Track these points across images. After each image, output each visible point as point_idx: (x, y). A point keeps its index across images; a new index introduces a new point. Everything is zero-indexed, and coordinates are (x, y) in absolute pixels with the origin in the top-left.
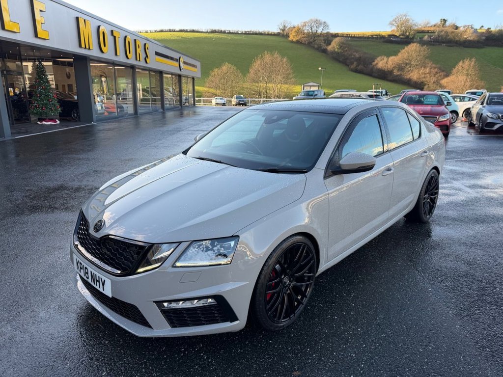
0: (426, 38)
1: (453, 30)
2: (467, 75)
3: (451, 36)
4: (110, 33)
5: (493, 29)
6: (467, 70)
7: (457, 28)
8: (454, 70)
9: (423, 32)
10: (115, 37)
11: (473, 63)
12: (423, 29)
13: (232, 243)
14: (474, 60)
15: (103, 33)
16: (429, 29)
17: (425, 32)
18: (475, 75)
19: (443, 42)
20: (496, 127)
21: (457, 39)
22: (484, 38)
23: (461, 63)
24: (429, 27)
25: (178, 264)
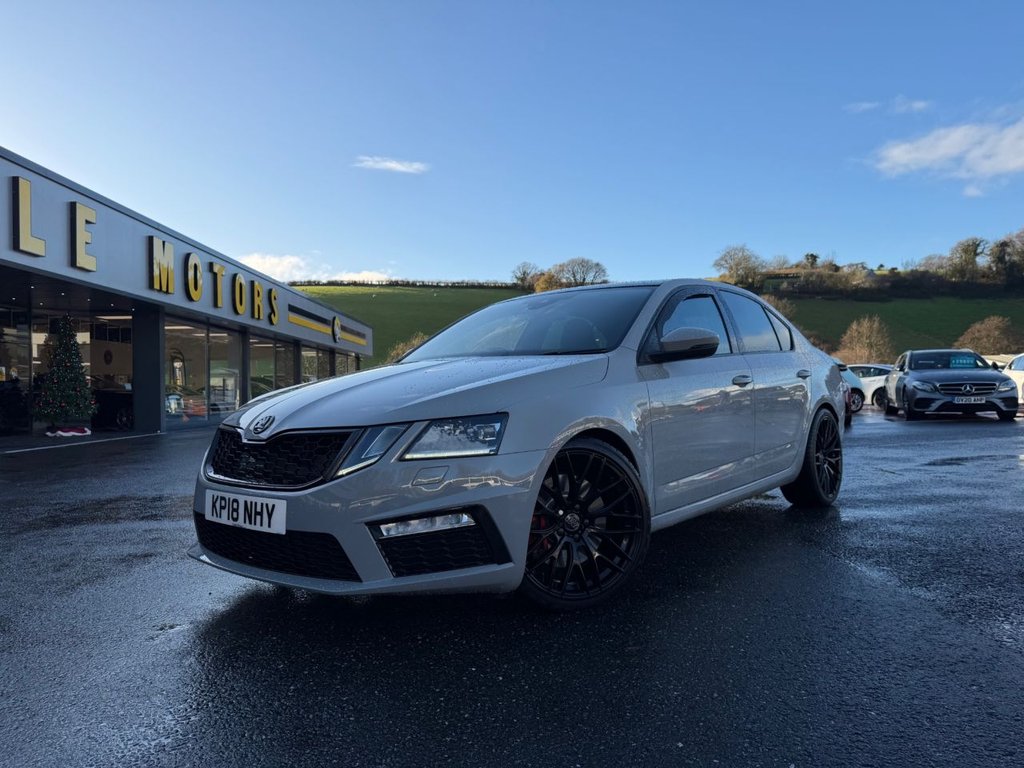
0: (785, 285)
1: (831, 272)
2: (870, 346)
3: (829, 283)
4: (206, 268)
5: (901, 269)
6: (869, 337)
7: (837, 269)
8: (845, 338)
9: (778, 277)
10: (215, 275)
11: (876, 325)
12: (777, 272)
13: (497, 426)
14: (876, 319)
15: (196, 266)
16: (788, 271)
17: (782, 277)
18: (884, 344)
19: (818, 294)
20: (935, 406)
21: (840, 286)
22: (888, 284)
23: (854, 326)
24: (786, 268)
25: (408, 456)
